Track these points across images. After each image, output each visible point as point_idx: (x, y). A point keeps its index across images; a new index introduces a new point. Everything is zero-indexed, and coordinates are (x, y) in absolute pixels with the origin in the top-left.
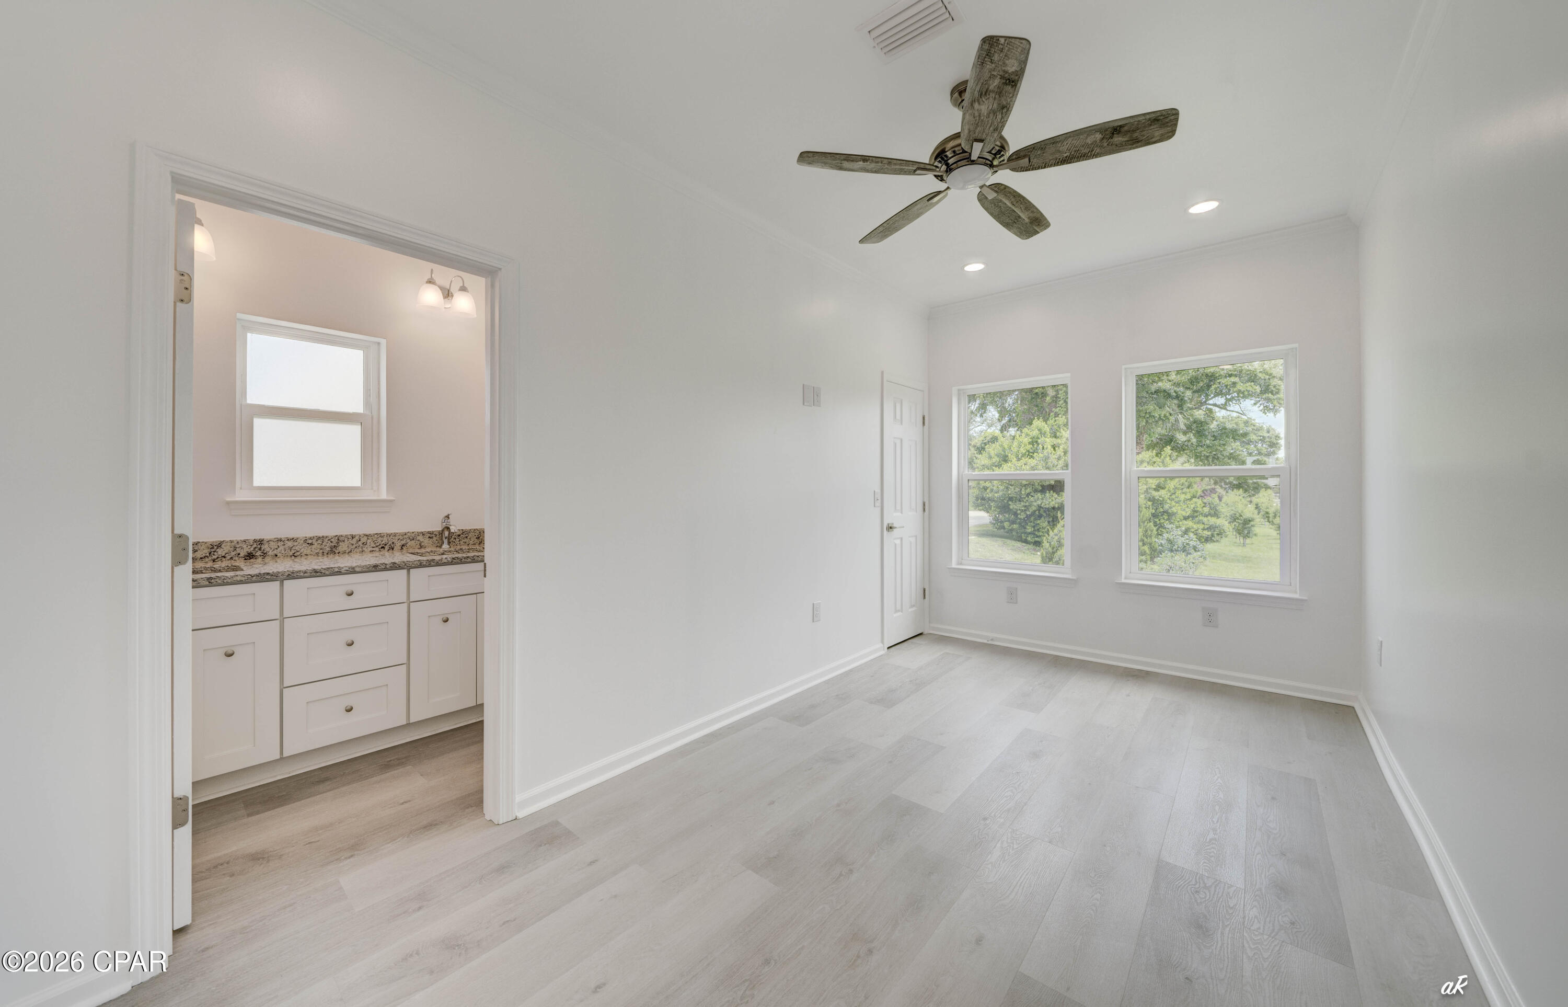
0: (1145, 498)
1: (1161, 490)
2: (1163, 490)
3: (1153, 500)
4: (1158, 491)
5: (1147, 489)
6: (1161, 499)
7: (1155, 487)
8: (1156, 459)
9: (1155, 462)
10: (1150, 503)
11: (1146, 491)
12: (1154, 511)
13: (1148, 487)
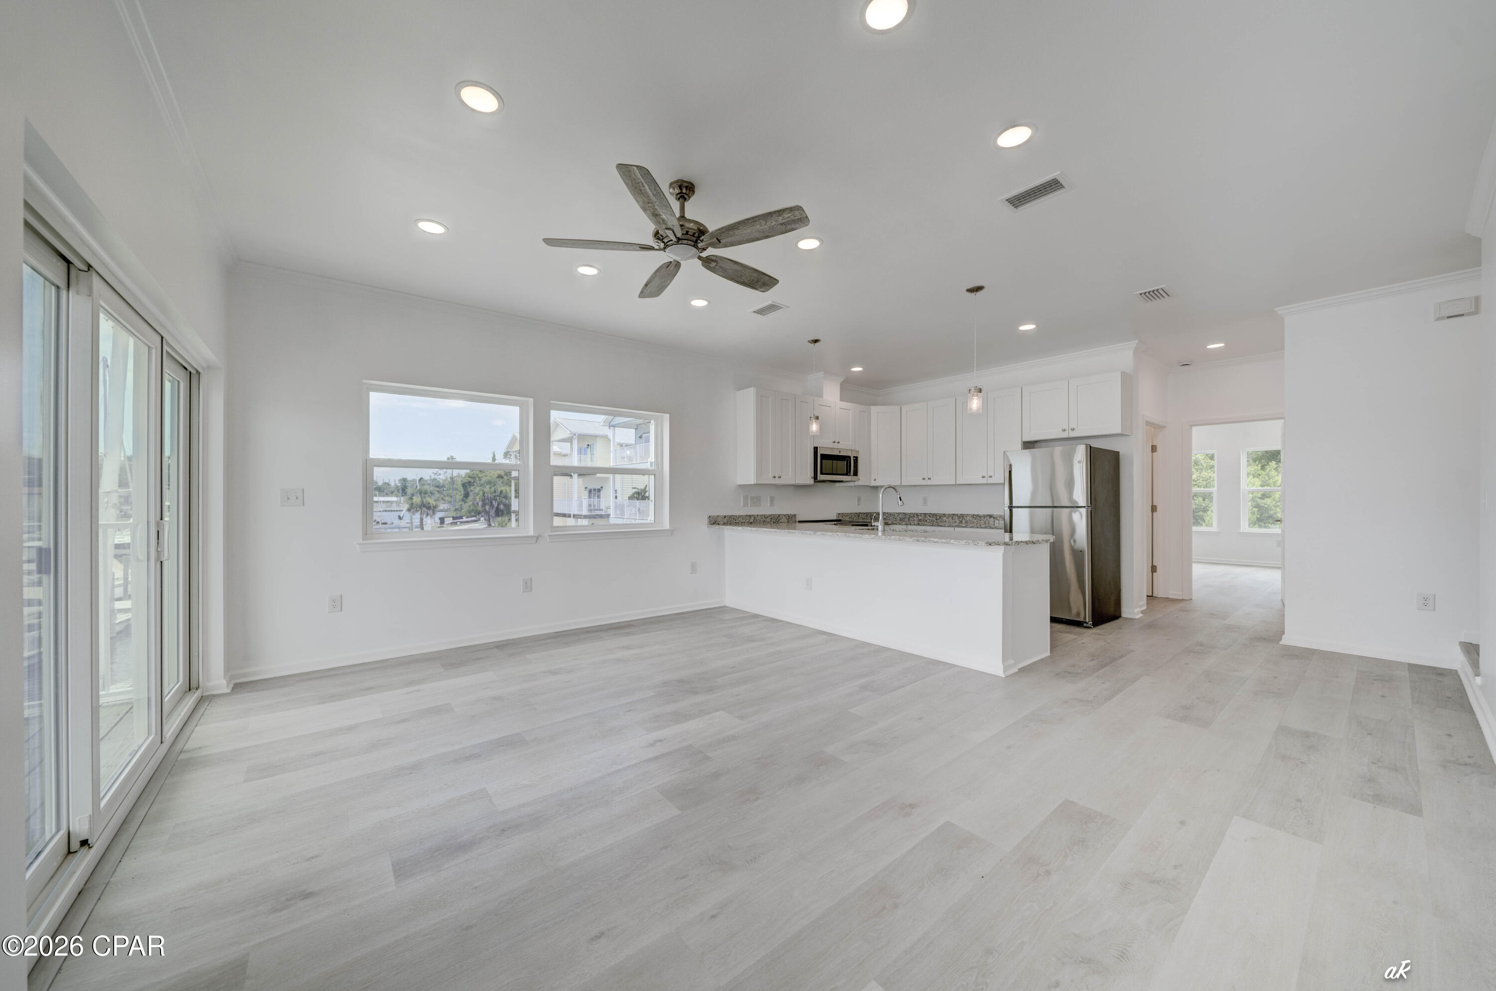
0: (1252, 506)
1: (1266, 499)
2: (1268, 499)
3: (1258, 506)
4: (1264, 499)
5: (1253, 498)
6: (1266, 506)
7: (1260, 496)
8: (1260, 472)
9: (1260, 475)
10: (1256, 510)
11: (1252, 499)
12: (1259, 516)
13: (1254, 496)
